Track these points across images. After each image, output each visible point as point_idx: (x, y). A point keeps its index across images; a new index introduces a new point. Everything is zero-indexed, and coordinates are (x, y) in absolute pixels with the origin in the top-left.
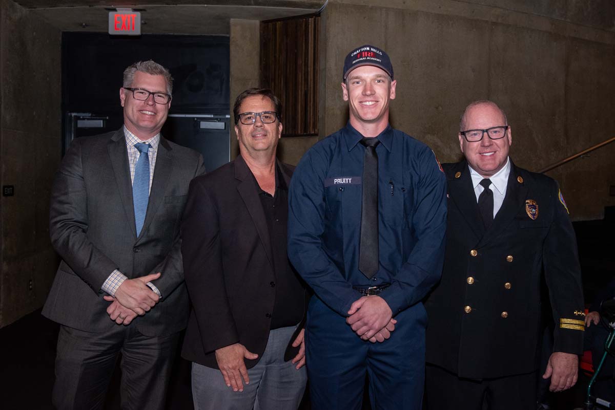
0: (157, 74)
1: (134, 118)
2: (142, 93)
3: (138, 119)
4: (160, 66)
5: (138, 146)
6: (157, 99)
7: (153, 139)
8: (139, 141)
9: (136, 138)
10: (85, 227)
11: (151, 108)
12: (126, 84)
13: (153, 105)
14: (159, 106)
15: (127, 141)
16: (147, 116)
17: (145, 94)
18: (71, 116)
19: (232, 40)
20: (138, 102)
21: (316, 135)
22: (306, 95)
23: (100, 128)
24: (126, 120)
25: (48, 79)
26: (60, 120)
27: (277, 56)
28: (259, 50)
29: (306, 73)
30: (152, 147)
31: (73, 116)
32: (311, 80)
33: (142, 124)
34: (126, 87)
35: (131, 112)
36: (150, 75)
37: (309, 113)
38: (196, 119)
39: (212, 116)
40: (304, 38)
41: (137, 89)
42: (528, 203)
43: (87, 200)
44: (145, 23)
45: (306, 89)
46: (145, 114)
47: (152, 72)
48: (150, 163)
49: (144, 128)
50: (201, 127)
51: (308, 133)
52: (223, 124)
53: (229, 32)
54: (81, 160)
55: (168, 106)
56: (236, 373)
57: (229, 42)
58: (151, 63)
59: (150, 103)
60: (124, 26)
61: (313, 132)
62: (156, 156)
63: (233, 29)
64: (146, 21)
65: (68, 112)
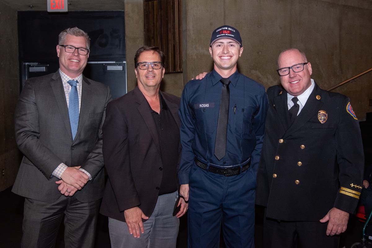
0: (80, 36)
1: (66, 65)
2: (71, 48)
3: (68, 65)
4: (82, 31)
5: (70, 83)
6: (81, 52)
7: (79, 77)
8: (70, 79)
9: (68, 77)
10: (38, 135)
11: (76, 58)
12: (60, 42)
13: (77, 56)
14: (81, 57)
15: (63, 79)
16: (74, 63)
17: (73, 49)
18: (25, 65)
19: (126, 13)
20: (68, 53)
21: (181, 72)
22: (174, 46)
23: (44, 72)
24: (61, 66)
25: (10, 41)
26: (18, 67)
27: (155, 23)
28: (143, 19)
29: (174, 34)
30: (78, 82)
31: (26, 65)
32: (177, 37)
33: (71, 68)
34: (61, 45)
35: (64, 60)
36: (76, 37)
37: (176, 58)
38: (104, 64)
39: (115, 62)
40: (172, 11)
41: (67, 46)
42: (320, 113)
43: (39, 118)
44: (70, 4)
45: (174, 43)
46: (72, 61)
47: (77, 34)
48: (78, 93)
49: (72, 70)
50: (108, 69)
51: (177, 71)
52: (122, 67)
53: (124, 9)
54: (34, 92)
55: (87, 56)
56: (136, 226)
57: (124, 15)
58: (76, 29)
59: (76, 54)
60: (57, 6)
61: (179, 71)
62: (81, 88)
63: (126, 6)
64: (71, 3)
65: (23, 62)
